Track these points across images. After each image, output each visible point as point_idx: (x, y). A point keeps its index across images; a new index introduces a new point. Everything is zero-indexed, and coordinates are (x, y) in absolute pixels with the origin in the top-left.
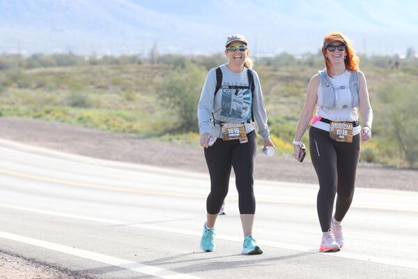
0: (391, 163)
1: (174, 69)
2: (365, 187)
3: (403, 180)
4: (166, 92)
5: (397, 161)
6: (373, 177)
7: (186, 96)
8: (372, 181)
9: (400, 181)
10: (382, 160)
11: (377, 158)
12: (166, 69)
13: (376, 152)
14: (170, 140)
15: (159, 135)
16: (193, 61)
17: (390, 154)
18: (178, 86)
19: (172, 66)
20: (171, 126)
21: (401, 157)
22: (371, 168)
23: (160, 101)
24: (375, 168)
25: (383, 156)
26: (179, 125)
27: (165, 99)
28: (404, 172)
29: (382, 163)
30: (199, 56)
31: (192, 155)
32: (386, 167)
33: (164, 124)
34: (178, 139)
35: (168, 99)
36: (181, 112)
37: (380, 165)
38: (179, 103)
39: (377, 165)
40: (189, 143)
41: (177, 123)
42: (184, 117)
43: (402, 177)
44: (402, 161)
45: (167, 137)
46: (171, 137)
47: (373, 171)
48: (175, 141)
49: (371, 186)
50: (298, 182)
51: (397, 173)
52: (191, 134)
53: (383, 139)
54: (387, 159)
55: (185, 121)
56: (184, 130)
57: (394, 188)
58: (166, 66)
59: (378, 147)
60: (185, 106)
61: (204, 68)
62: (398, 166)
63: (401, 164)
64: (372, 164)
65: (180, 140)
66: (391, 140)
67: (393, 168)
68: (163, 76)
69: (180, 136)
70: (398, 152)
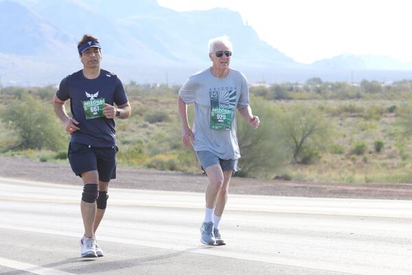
0: (190, 170)
1: (15, 98)
2: (169, 190)
3: (199, 184)
4: (9, 116)
5: (194, 169)
6: (175, 182)
7: (25, 120)
8: (174, 186)
9: (196, 185)
10: (182, 169)
11: (178, 166)
12: (8, 98)
13: (177, 162)
14: (13, 155)
15: (4, 152)
16: (30, 92)
17: (188, 164)
18: (18, 112)
19: (13, 96)
20: (13, 145)
21: (197, 166)
22: (174, 175)
23: (4, 124)
24: (177, 175)
25: (183, 165)
26: (20, 143)
27: (8, 123)
28: (200, 178)
29: (183, 171)
30: (35, 88)
31: (30, 167)
32: (186, 173)
33: (8, 143)
34: (19, 154)
35: (10, 122)
36: (21, 132)
37: (181, 172)
38: (19, 125)
39: (179, 172)
40: (28, 157)
41: (17, 142)
42: (24, 137)
43: (198, 182)
44: (198, 169)
45: (10, 153)
46: (14, 153)
47: (175, 177)
48: (16, 156)
49: (174, 189)
50: (116, 187)
51: (194, 178)
52: (29, 150)
53: (183, 152)
54: (186, 167)
55: (25, 140)
56: (24, 147)
57: (192, 191)
58: (8, 96)
59: (178, 158)
60: (24, 128)
61: (38, 97)
62: (195, 173)
63: (197, 171)
64: (174, 172)
65: (20, 155)
66: (188, 152)
67: (191, 174)
68: (6, 104)
69: (20, 152)
70: (195, 162)
